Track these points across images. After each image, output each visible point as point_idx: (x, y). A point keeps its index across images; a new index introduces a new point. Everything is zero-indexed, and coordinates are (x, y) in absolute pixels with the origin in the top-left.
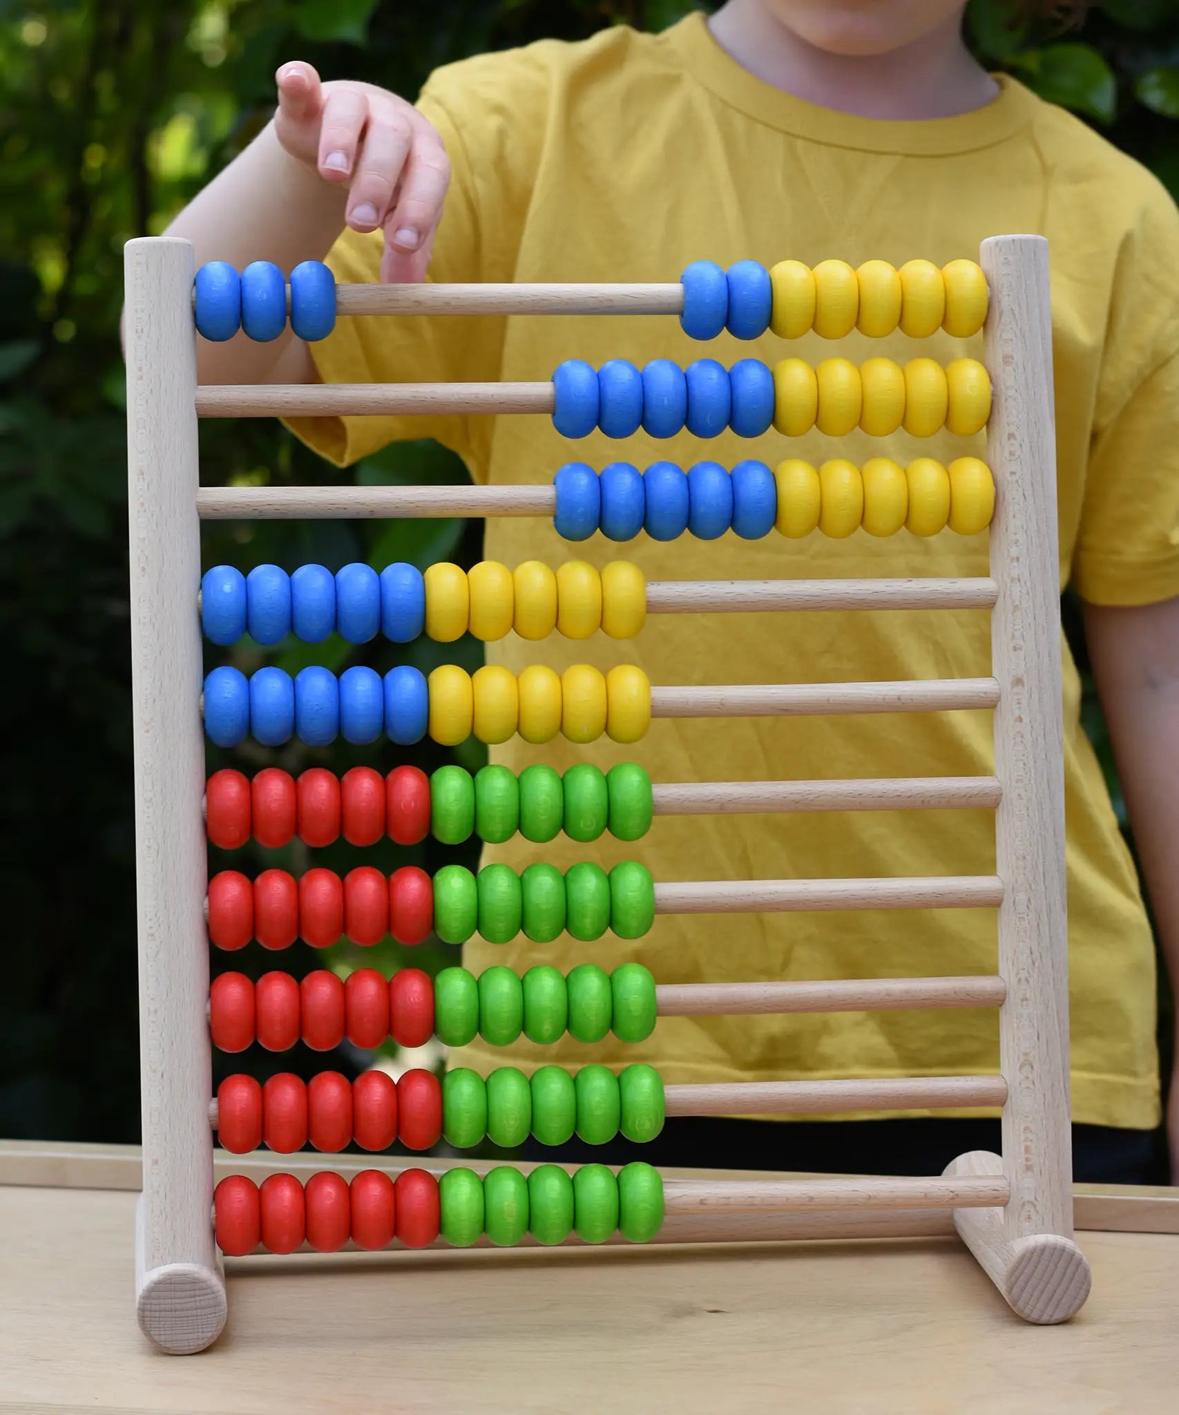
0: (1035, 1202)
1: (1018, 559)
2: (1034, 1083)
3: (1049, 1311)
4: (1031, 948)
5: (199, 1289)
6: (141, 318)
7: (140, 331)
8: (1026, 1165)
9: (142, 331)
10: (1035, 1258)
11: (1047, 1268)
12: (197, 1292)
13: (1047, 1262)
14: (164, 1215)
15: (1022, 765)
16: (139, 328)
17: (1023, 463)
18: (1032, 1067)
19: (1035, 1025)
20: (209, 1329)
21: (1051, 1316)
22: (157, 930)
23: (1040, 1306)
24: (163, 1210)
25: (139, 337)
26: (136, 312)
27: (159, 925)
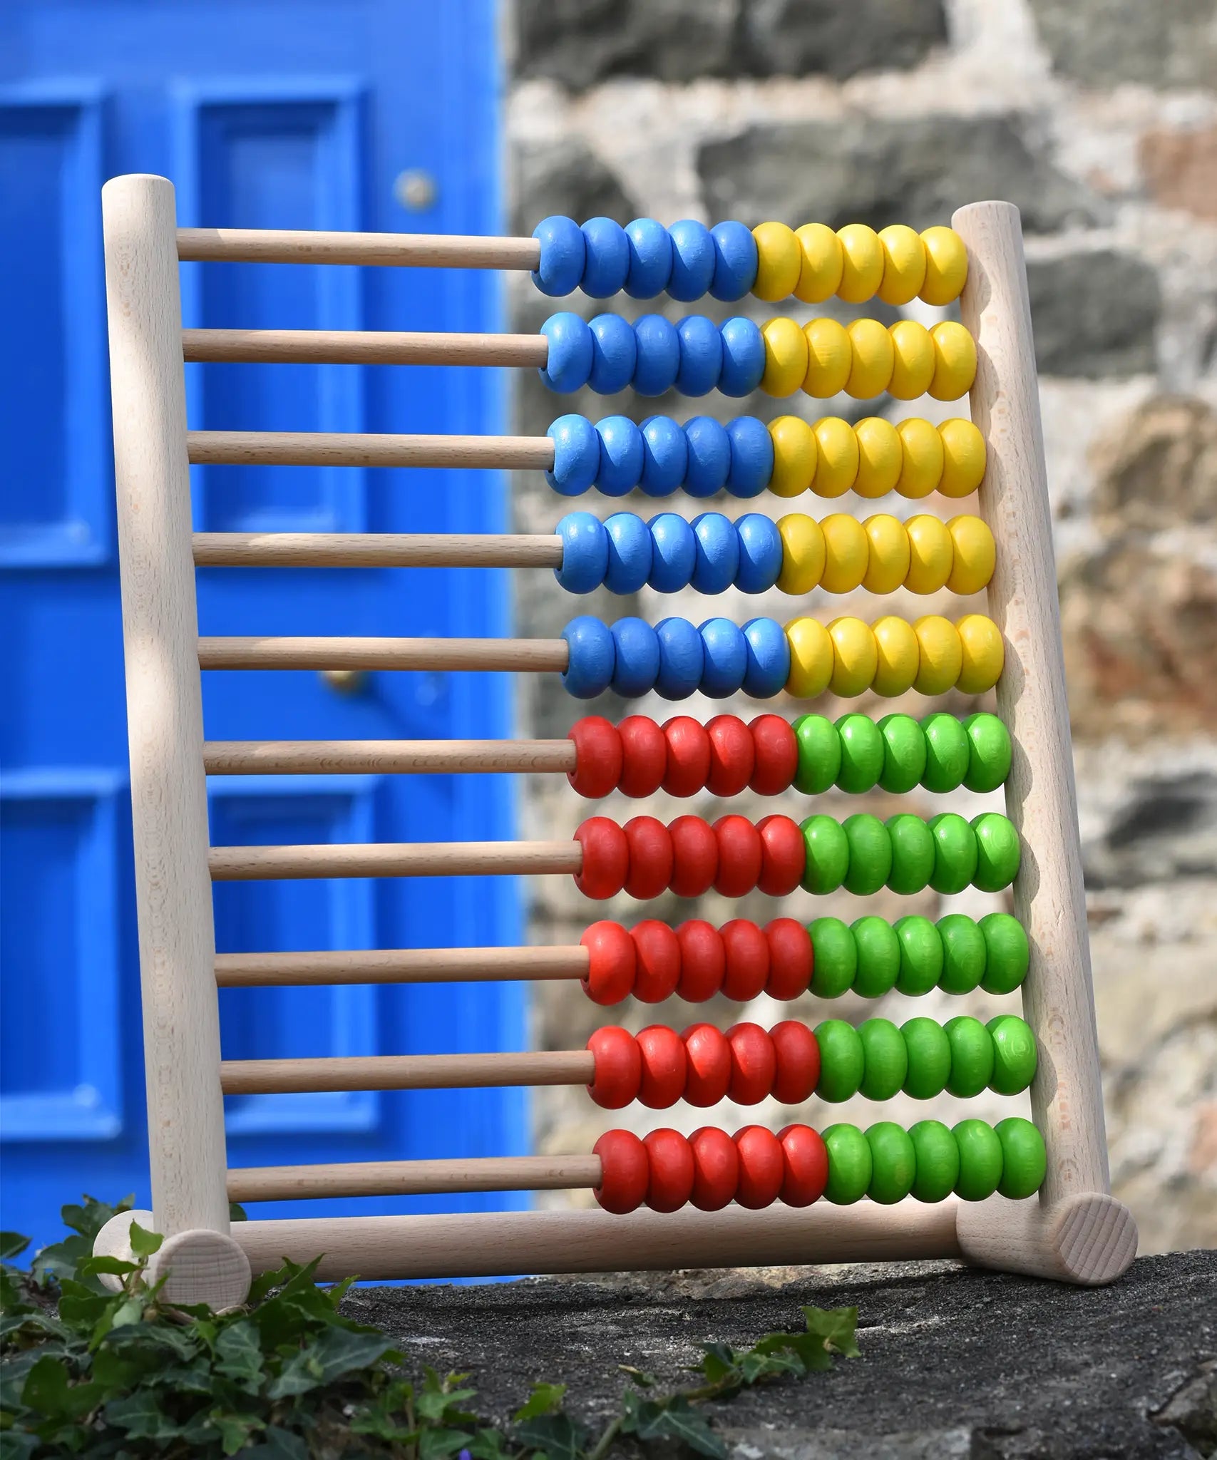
0: (1074, 1160)
1: (1014, 514)
2: (1065, 1038)
3: (1098, 1269)
4: (1053, 901)
5: (223, 1253)
6: (126, 254)
7: (125, 268)
8: (1063, 1123)
9: (128, 267)
10: (1081, 1213)
11: (1094, 1224)
12: (221, 1256)
13: (1093, 1218)
14: (179, 1179)
15: (1032, 719)
16: (125, 264)
17: (1013, 419)
18: (1062, 1022)
19: (1063, 979)
20: (234, 1297)
21: (1101, 1276)
22: (163, 878)
23: (1089, 1264)
24: (178, 1174)
25: (126, 274)
26: (121, 248)
27: (165, 873)
